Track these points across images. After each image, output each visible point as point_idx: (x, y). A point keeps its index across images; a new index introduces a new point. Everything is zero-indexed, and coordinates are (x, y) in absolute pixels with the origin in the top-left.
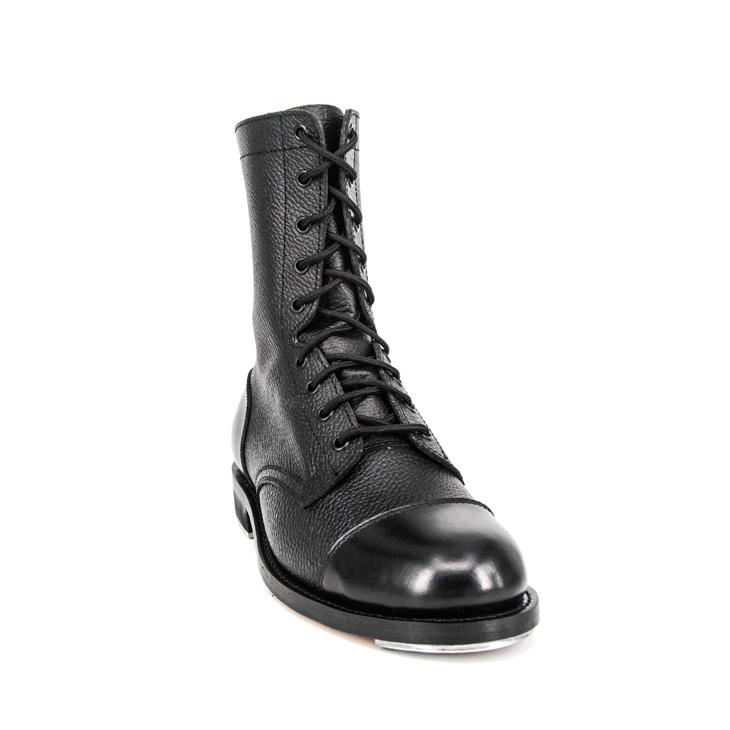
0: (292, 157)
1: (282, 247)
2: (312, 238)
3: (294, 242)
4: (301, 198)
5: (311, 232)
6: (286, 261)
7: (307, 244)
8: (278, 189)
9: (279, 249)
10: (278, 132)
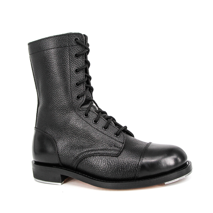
0: (72, 48)
1: (70, 79)
2: (80, 75)
3: (74, 77)
4: (75, 62)
5: (80, 73)
6: (72, 83)
7: (79, 77)
8: (67, 59)
9: (69, 80)
10: (67, 40)
